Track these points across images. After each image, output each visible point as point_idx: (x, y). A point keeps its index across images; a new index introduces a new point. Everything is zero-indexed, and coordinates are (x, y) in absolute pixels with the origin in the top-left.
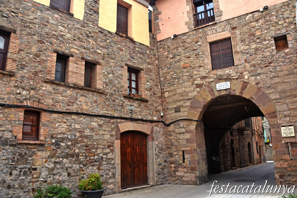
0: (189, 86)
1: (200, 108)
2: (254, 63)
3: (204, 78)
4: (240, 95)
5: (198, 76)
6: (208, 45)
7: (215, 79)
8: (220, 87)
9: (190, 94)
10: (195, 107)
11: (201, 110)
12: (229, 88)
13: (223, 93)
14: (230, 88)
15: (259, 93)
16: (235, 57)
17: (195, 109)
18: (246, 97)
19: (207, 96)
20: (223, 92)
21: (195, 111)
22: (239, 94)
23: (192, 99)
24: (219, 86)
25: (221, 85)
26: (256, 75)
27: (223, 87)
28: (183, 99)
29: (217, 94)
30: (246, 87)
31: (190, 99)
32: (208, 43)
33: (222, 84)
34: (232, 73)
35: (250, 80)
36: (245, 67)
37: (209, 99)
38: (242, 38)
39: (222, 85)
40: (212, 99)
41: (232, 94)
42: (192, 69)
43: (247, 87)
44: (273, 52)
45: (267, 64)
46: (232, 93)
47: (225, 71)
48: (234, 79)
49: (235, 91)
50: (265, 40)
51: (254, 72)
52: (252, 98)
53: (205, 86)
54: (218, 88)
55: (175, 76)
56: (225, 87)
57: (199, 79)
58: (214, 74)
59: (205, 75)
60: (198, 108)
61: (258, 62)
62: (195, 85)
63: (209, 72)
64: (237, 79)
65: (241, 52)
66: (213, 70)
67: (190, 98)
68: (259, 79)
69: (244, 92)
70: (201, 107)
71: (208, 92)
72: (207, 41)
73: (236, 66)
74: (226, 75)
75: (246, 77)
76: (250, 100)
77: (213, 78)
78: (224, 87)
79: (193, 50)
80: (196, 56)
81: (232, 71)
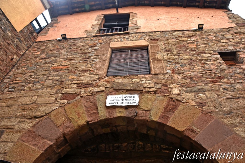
0: (49, 94)
1: (51, 140)
2: (189, 74)
3: (85, 86)
4: (160, 121)
5: (75, 82)
6: (110, 50)
7: (107, 89)
8: (116, 102)
9: (41, 108)
10: (39, 135)
11: (52, 144)
12: (135, 104)
13: (117, 114)
14: (138, 105)
15: (207, 121)
16: (154, 64)
17: (37, 139)
18: (176, 128)
19: (78, 114)
20: (120, 112)
21: (34, 145)
22: (159, 118)
23: (42, 117)
24: (113, 99)
25: (118, 99)
26: (197, 92)
27: (122, 102)
28: (23, 114)
29: (103, 114)
30: (175, 108)
31: (36, 117)
32: (111, 48)
33: (120, 97)
34: (146, 83)
35: (183, 96)
36: (172, 78)
37: (82, 122)
38: (166, 48)
39: (120, 99)
40: (88, 122)
41: (142, 118)
42: (69, 72)
43: (179, 108)
44: (221, 65)
45: (214, 79)
46: (142, 115)
47: (132, 79)
48: (149, 92)
49: (148, 112)
50: (205, 53)
51: (190, 86)
52: (193, 131)
53: (82, 97)
54: (110, 103)
55: (33, 78)
56: (127, 102)
57: (75, 86)
58: (106, 82)
59: (90, 82)
60: (46, 138)
61: (197, 74)
62: (60, 95)
63: (99, 78)
64: (155, 92)
65: (164, 61)
66: (107, 76)
67: (38, 114)
68: (204, 98)
69: (172, 117)
70: (55, 137)
71: (84, 108)
72: (109, 47)
73: (154, 74)
74: (133, 84)
75: (176, 91)
76: (187, 134)
77: (103, 86)
78: (124, 101)
79: (81, 54)
80: (84, 60)
81: (146, 80)
